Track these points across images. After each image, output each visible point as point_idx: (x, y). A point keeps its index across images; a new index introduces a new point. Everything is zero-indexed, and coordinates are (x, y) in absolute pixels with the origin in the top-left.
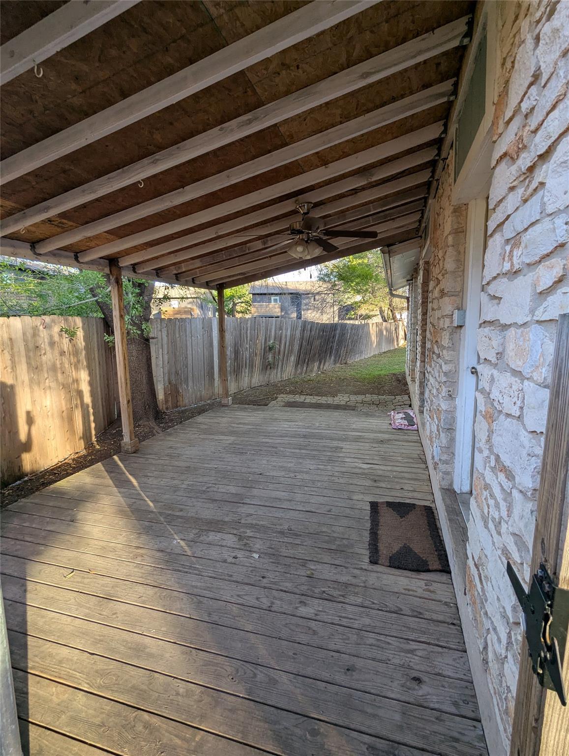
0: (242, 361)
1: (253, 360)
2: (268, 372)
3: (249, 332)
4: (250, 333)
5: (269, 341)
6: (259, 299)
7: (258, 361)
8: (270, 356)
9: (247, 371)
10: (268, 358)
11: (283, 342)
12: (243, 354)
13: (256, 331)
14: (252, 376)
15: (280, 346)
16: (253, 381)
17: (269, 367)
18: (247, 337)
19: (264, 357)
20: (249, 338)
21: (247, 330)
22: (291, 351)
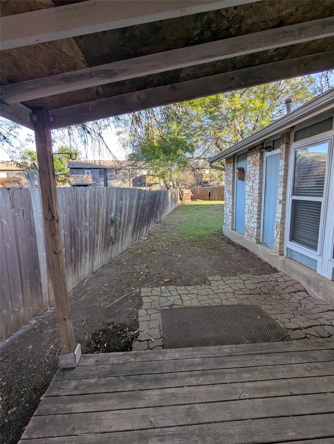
0: (81, 244)
1: (94, 240)
2: (110, 248)
3: (88, 205)
4: (90, 206)
5: (111, 214)
6: (75, 172)
7: (99, 239)
8: (112, 230)
9: (87, 255)
10: (110, 233)
11: (123, 213)
12: (81, 235)
13: (97, 204)
14: (93, 259)
15: (120, 218)
16: (95, 263)
17: (111, 242)
18: (86, 213)
19: (106, 233)
20: (88, 214)
21: (86, 204)
22: (129, 221)
